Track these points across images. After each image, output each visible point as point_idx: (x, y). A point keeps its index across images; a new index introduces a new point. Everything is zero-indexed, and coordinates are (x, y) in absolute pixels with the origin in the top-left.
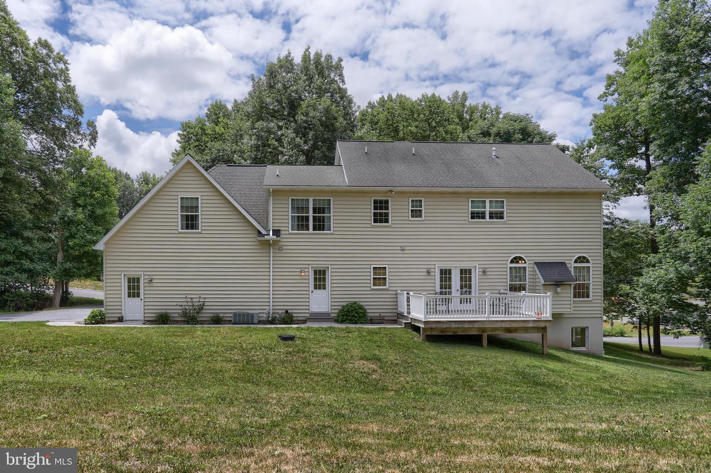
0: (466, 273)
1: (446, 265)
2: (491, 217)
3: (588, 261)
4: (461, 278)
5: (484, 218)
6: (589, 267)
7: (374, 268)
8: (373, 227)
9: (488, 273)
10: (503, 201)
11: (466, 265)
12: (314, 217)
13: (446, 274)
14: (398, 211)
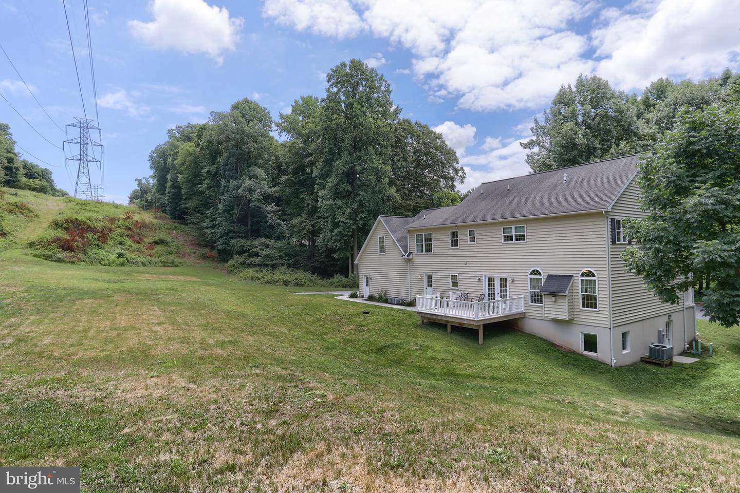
0: (503, 281)
1: (491, 275)
2: (517, 240)
3: (594, 275)
4: (501, 284)
5: (512, 240)
6: (595, 280)
7: (452, 275)
8: (451, 249)
9: (515, 282)
10: (524, 227)
11: (503, 275)
12: (422, 242)
13: (491, 281)
14: (463, 238)
